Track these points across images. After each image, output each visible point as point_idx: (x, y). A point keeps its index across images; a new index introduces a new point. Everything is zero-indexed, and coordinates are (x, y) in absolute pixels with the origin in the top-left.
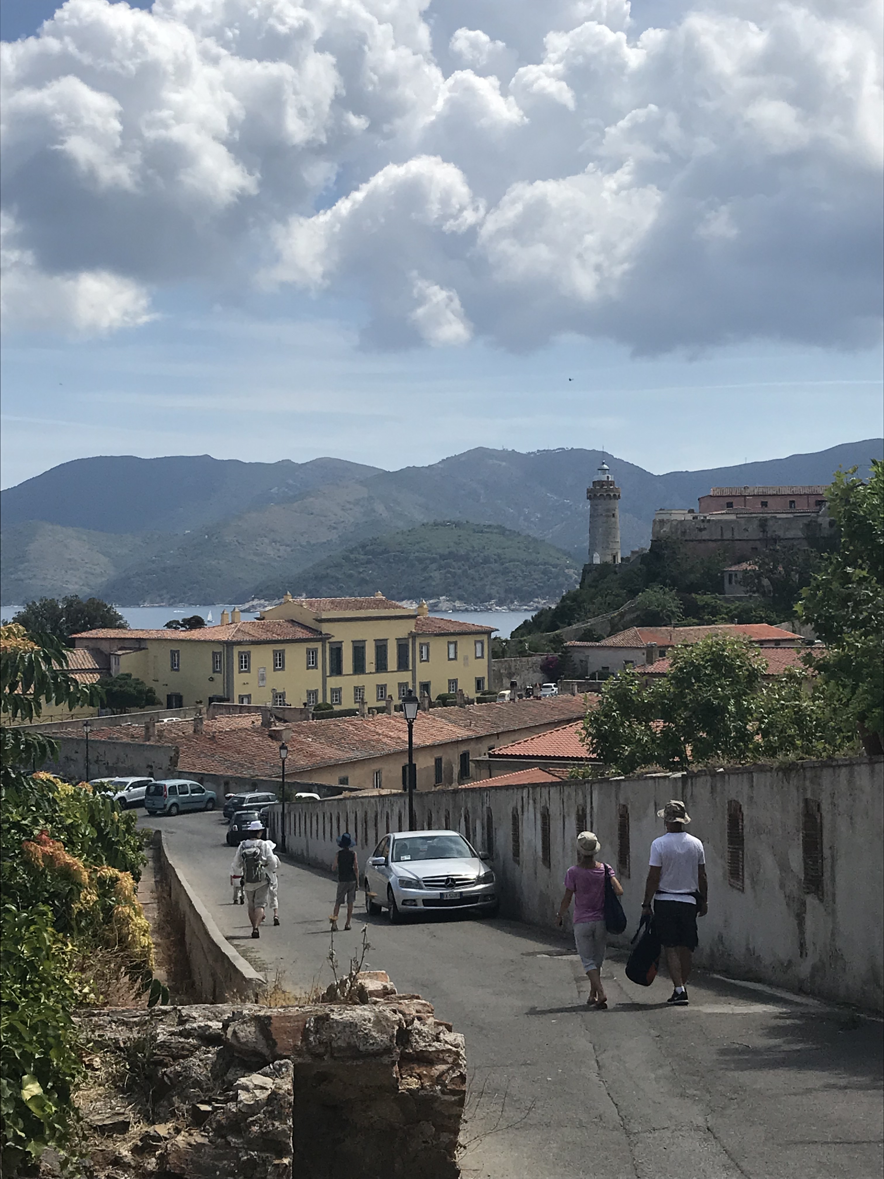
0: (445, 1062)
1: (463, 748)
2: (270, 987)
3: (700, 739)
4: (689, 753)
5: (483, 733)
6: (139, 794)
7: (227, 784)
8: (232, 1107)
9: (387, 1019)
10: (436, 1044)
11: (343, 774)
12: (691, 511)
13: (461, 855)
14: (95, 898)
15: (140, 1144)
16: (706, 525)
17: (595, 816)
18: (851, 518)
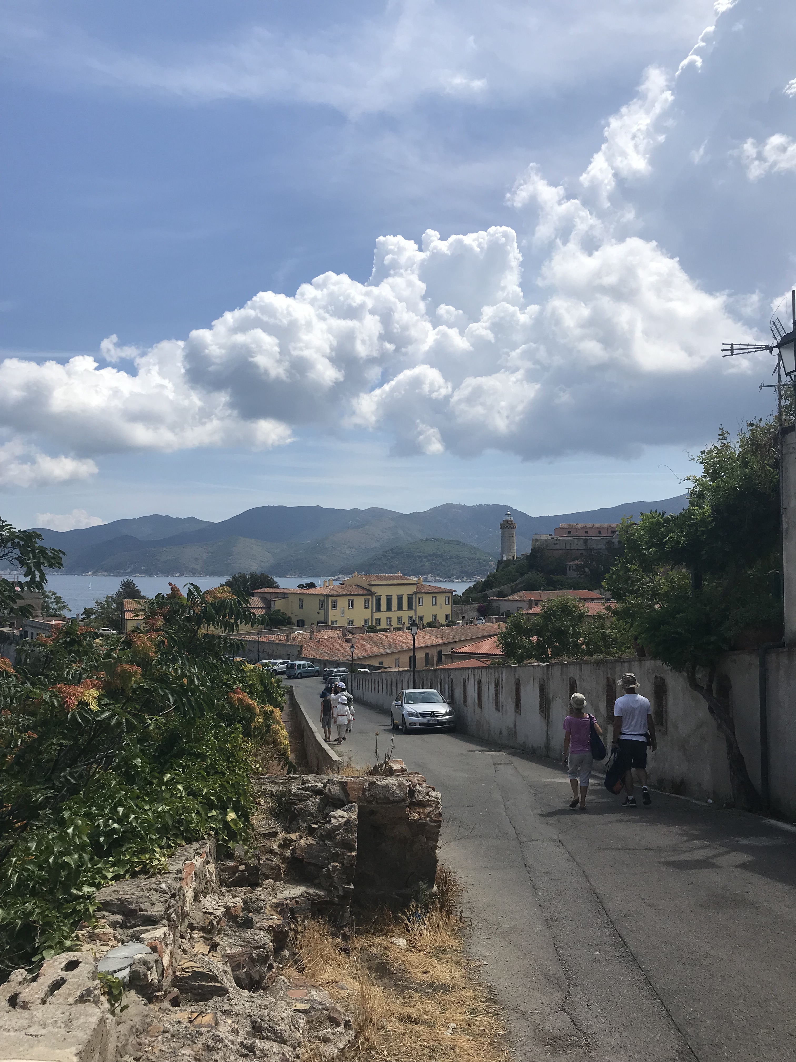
0: (431, 806)
1: (439, 648)
2: (345, 764)
3: (555, 646)
4: (550, 653)
5: (448, 641)
6: (283, 668)
7: (325, 664)
8: (328, 826)
9: (404, 785)
10: (427, 797)
11: (380, 660)
12: (550, 535)
13: (438, 702)
14: (262, 720)
15: (282, 843)
16: (558, 542)
17: (503, 684)
18: (630, 540)
